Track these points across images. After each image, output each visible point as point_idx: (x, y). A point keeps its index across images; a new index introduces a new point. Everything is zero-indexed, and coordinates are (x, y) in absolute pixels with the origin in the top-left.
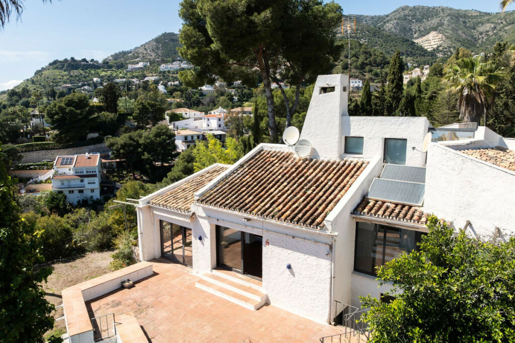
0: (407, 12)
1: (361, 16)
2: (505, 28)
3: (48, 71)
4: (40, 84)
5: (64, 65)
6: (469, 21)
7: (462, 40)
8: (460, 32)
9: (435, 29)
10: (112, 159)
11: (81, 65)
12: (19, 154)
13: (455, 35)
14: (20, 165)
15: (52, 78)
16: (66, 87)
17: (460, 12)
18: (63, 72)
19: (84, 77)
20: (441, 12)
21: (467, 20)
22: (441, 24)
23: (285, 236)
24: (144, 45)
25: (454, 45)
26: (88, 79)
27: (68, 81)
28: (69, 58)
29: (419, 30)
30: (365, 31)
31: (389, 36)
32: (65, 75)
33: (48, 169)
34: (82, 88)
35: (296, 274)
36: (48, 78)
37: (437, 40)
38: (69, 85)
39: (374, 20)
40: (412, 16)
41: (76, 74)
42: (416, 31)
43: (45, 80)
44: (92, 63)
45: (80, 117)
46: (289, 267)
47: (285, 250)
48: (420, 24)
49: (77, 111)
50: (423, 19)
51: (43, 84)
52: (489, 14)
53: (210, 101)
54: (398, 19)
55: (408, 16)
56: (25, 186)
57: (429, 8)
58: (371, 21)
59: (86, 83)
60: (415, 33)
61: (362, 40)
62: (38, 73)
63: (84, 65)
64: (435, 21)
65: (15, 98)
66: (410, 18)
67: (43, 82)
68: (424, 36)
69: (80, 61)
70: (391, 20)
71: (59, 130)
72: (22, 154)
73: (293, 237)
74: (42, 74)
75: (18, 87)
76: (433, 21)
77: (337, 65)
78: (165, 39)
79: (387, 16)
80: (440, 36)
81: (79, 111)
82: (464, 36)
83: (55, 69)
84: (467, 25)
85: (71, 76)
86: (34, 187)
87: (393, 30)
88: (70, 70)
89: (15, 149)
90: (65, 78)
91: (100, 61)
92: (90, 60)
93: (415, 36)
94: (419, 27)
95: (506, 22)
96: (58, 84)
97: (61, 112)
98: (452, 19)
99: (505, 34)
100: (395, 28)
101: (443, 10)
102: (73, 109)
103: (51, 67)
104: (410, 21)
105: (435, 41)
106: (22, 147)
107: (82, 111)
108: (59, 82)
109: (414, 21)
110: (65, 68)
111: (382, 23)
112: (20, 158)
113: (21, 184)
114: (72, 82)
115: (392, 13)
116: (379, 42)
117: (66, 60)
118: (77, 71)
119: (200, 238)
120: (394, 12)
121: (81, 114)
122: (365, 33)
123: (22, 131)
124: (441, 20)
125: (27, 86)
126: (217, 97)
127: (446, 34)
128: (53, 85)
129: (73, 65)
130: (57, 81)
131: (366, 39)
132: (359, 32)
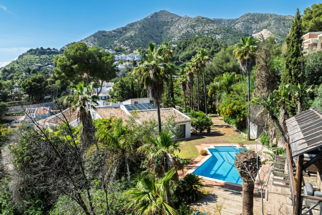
0: (249, 17)
1: (221, 19)
3: (26, 56)
4: (22, 64)
5: (36, 52)
6: (287, 23)
7: (282, 35)
8: (281, 30)
9: (266, 28)
10: (57, 110)
11: (47, 52)
12: (7, 108)
13: (278, 31)
14: (8, 113)
15: (29, 60)
16: (38, 66)
17: (281, 17)
18: (36, 56)
19: (49, 59)
20: (270, 17)
21: (285, 22)
22: (269, 25)
24: (86, 39)
25: (277, 38)
26: (51, 60)
27: (39, 62)
28: (40, 48)
29: (256, 28)
31: (237, 32)
32: (37, 58)
33: (22, 115)
34: (48, 66)
36: (26, 60)
37: (267, 35)
38: (40, 64)
39: (229, 22)
40: (252, 19)
41: (44, 58)
42: (254, 29)
43: (25, 61)
44: (53, 51)
45: (40, 87)
48: (257, 25)
49: (38, 84)
50: (259, 21)
51: (23, 64)
53: (122, 75)
54: (244, 21)
55: (250, 19)
56: (10, 125)
57: (263, 14)
58: (228, 23)
59: (50, 63)
60: (254, 30)
61: (220, 35)
62: (21, 57)
63: (49, 52)
64: (266, 23)
65: (6, 73)
66: (251, 21)
67: (23, 62)
68: (259, 32)
69: (46, 50)
70: (239, 22)
71: (28, 94)
72: (9, 108)
74: (23, 57)
75: (8, 66)
76: (265, 23)
78: (99, 35)
79: (237, 19)
80: (269, 32)
81: (39, 85)
82: (283, 32)
83: (31, 54)
84: (285, 25)
85: (41, 59)
86: (15, 125)
87: (240, 28)
88: (40, 55)
89: (5, 105)
90: (37, 60)
91: (59, 49)
92: (52, 48)
93: (254, 32)
94: (256, 26)
96: (33, 64)
97: (29, 85)
98: (277, 21)
100: (242, 27)
101: (271, 16)
102: (36, 83)
103: (28, 53)
104: (251, 22)
105: (266, 35)
106: (9, 104)
107: (41, 84)
108: (33, 63)
109: (253, 22)
110: (37, 54)
111: (234, 24)
112: (8, 109)
113: (8, 123)
114: (41, 62)
115: (240, 18)
116: (230, 36)
117: (38, 49)
118: (44, 55)
120: (242, 17)
121: (40, 86)
122: (222, 30)
123: (9, 95)
124: (269, 22)
125: (14, 65)
126: (126, 72)
127: (272, 31)
128: (30, 64)
129: (42, 52)
130: (32, 62)
131: (222, 34)
132: (218, 30)
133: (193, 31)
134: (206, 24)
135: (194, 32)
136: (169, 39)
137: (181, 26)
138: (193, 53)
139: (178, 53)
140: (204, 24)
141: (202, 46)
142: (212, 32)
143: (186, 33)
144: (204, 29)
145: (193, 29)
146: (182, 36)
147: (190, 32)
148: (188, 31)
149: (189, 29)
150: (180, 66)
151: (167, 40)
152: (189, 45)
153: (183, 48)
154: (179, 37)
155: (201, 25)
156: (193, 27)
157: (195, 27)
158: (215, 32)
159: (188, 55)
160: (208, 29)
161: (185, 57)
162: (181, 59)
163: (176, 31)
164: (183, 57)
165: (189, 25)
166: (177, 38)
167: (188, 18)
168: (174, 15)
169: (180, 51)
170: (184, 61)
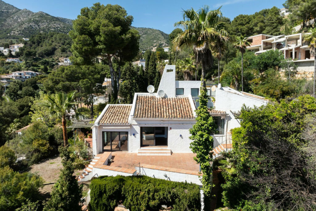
2: (143, 36)
23: (179, 125)
30: (69, 28)
35: (183, 138)
46: (181, 136)
47: (178, 130)
52: (135, 27)
73: (183, 124)
77: (57, 49)
95: (143, 33)
99: (143, 39)
119: (134, 135)
132: (65, 29)
133: (37, 26)
134: (52, 22)
135: (38, 28)
136: (5, 31)
137: (20, 19)
138: (52, 48)
139: (32, 48)
140: (50, 21)
141: (61, 42)
142: (60, 30)
143: (29, 27)
144: (50, 26)
145: (37, 24)
146: (24, 30)
147: (33, 27)
148: (31, 26)
149: (32, 24)
150: (39, 62)
151: (3, 32)
152: (44, 41)
153: (37, 42)
154: (20, 31)
155: (46, 21)
156: (37, 22)
157: (39, 22)
158: (62, 30)
159: (46, 50)
160: (54, 27)
161: (44, 52)
162: (39, 54)
163: (15, 24)
164: (41, 52)
165: (31, 19)
166: (18, 32)
167: (29, 12)
168: (11, 6)
169: (34, 46)
170: (43, 57)
